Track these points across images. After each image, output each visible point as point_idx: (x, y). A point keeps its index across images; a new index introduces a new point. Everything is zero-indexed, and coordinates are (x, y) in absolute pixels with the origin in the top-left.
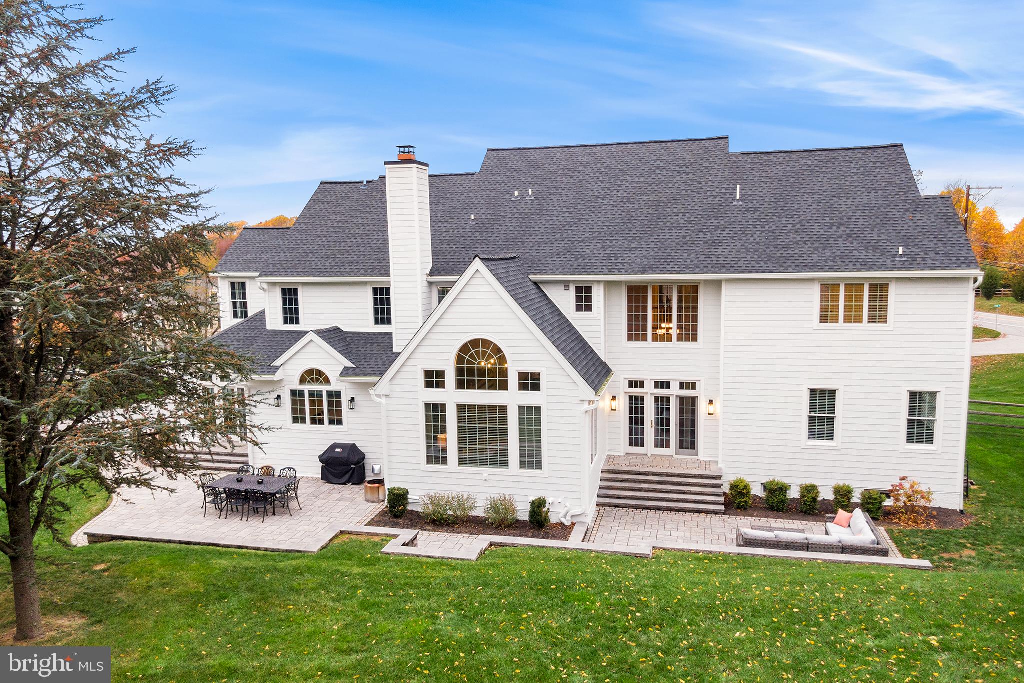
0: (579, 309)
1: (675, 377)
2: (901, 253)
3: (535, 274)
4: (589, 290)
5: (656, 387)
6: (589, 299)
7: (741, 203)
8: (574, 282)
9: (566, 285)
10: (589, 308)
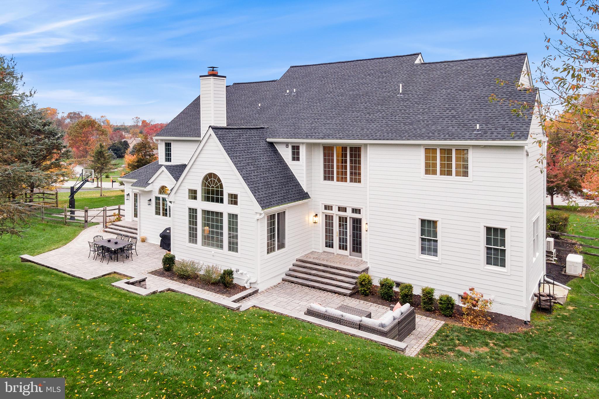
0: (294, 159)
1: (350, 205)
2: (478, 128)
3: (270, 138)
4: (298, 148)
5: (339, 210)
6: (298, 153)
7: (402, 95)
8: (291, 143)
9: (287, 144)
10: (298, 159)
